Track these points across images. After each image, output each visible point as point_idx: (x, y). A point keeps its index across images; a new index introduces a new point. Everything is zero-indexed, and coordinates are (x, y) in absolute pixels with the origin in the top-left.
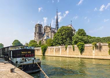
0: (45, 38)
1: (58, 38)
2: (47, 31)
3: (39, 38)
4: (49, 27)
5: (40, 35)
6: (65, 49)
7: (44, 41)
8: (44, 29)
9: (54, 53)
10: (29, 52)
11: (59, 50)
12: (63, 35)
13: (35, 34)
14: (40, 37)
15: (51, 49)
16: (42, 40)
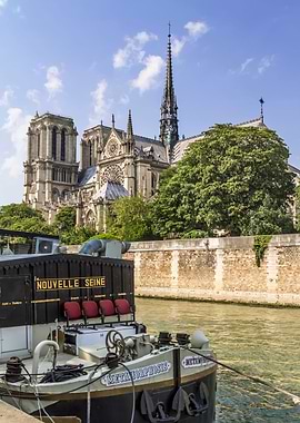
0: (101, 192)
1: (190, 195)
2: (107, 154)
3: (54, 192)
4: (119, 133)
5: (59, 175)
6: (253, 256)
8: (84, 144)
9: (175, 283)
10: (89, 282)
11: (210, 261)
12: (223, 179)
14: (60, 189)
15: (150, 255)
16: (81, 206)
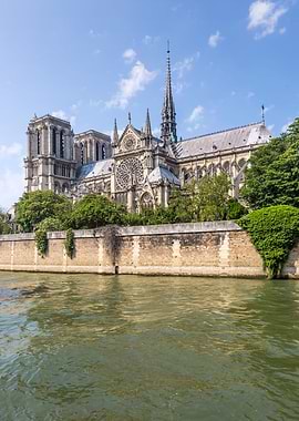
2: (123, 148)
3: (56, 184)
5: (60, 170)
7: (149, 190)
8: (75, 146)
13: (31, 165)
14: (61, 182)
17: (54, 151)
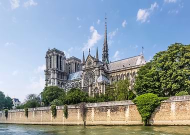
2: (87, 66)
3: (58, 83)
5: (60, 76)
8: (66, 64)
14: (61, 82)
17: (58, 67)
